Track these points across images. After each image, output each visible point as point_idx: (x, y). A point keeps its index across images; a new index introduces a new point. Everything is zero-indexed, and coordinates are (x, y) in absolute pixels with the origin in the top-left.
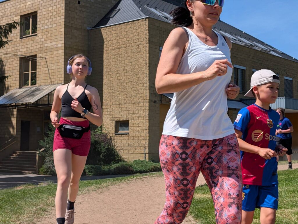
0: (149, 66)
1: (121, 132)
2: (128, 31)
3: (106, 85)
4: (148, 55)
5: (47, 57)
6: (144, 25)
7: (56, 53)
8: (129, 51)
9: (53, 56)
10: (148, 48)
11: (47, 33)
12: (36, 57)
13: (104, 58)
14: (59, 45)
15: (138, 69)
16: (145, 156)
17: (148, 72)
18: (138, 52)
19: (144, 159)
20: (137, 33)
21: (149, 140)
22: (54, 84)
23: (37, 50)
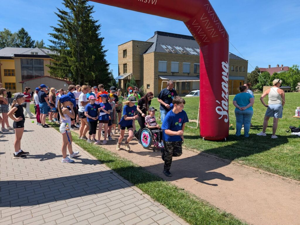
1: (148, 88)
5: (129, 64)
6: (153, 54)
8: (150, 62)
10: (154, 62)
11: (129, 56)
13: (144, 64)
14: (131, 61)
17: (154, 69)
21: (154, 91)
22: (130, 73)
23: (127, 62)
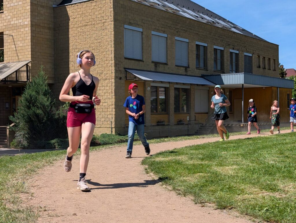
0: (115, 44)
2: (93, 9)
3: (72, 62)
4: (113, 33)
5: (13, 34)
6: (109, 3)
7: (22, 30)
8: (95, 29)
9: (20, 33)
10: (113, 26)
11: (13, 11)
12: (3, 35)
13: (70, 36)
14: (26, 23)
15: (104, 46)
16: (112, 129)
17: (113, 49)
18: (103, 30)
19: (111, 133)
20: (102, 11)
21: (115, 115)
22: (21, 61)
23: (4, 27)
